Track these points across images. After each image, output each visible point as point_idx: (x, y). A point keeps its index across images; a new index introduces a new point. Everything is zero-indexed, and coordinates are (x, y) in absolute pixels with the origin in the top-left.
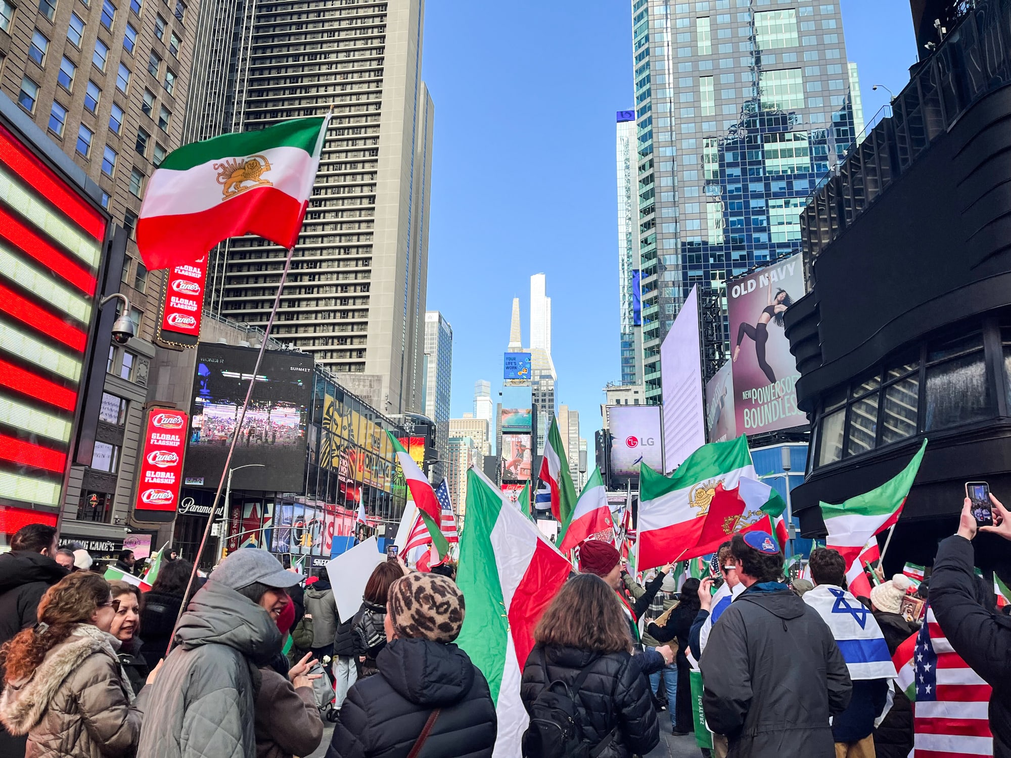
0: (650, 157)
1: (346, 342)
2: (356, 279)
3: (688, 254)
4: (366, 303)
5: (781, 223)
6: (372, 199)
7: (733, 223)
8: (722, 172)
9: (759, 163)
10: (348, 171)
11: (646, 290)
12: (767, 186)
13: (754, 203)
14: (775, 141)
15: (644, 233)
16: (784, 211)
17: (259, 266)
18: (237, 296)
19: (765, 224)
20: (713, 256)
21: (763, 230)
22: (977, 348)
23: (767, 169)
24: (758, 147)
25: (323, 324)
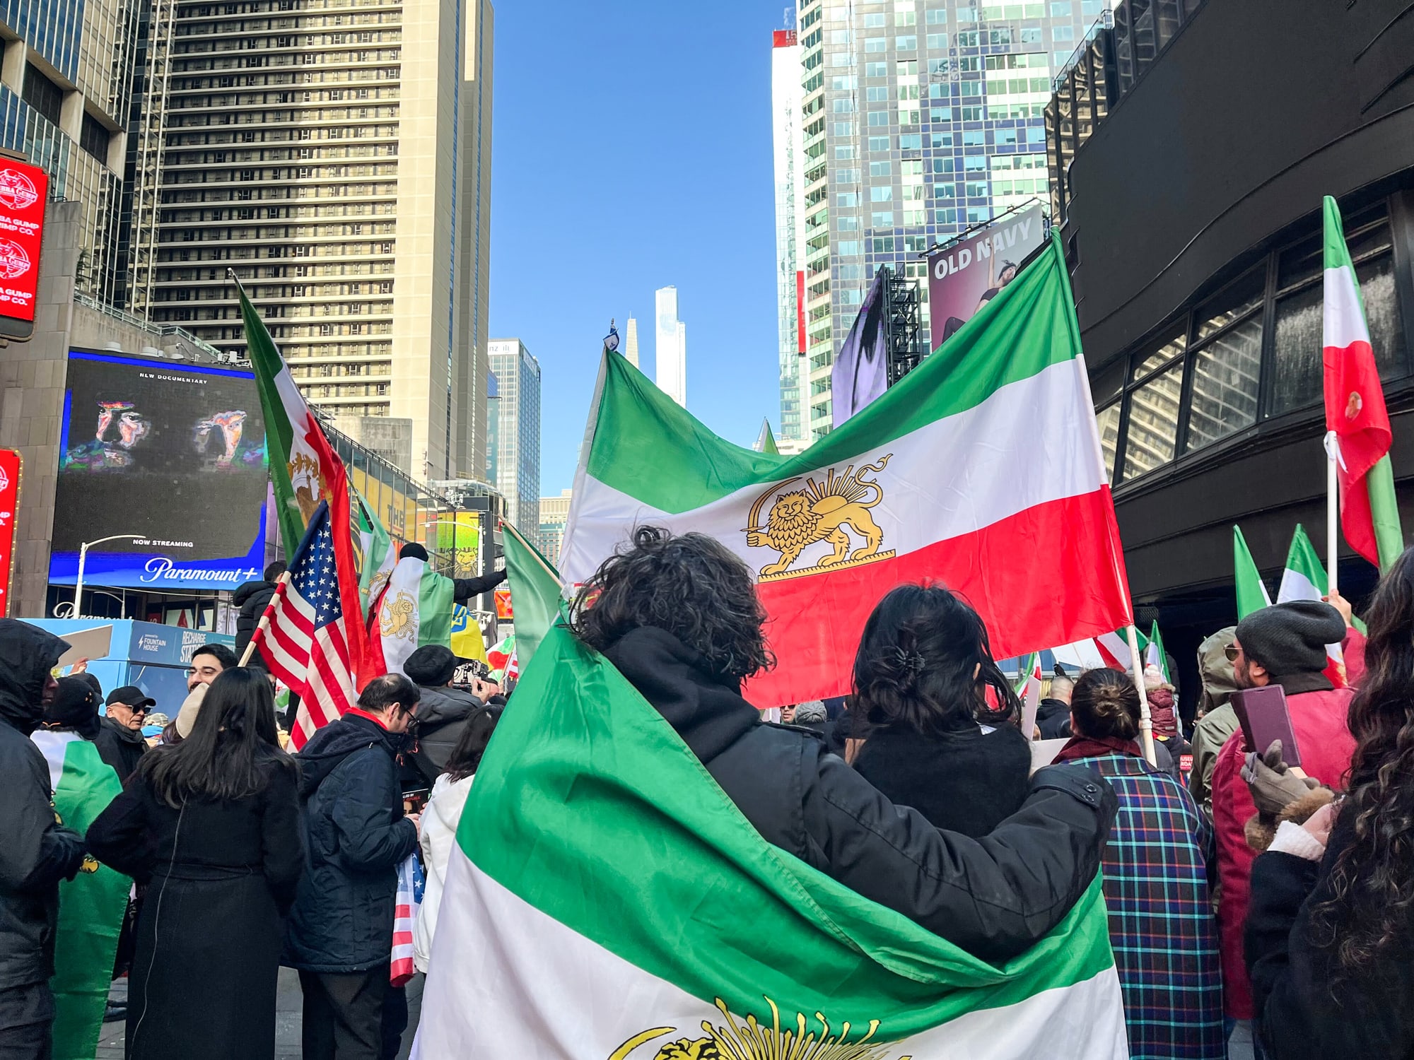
0: (819, 91)
1: (359, 370)
2: (372, 272)
3: (873, 238)
4: (388, 311)
5: (1007, 193)
6: (393, 145)
7: (939, 192)
8: (925, 114)
9: (977, 100)
10: (354, 101)
11: (813, 294)
12: (989, 138)
13: (970, 162)
14: (1001, 67)
15: (811, 209)
16: (1013, 174)
17: (216, 251)
18: (183, 299)
19: (985, 194)
20: (910, 241)
21: (982, 202)
22: (1377, 250)
23: (990, 110)
24: (976, 76)
25: (323, 344)
